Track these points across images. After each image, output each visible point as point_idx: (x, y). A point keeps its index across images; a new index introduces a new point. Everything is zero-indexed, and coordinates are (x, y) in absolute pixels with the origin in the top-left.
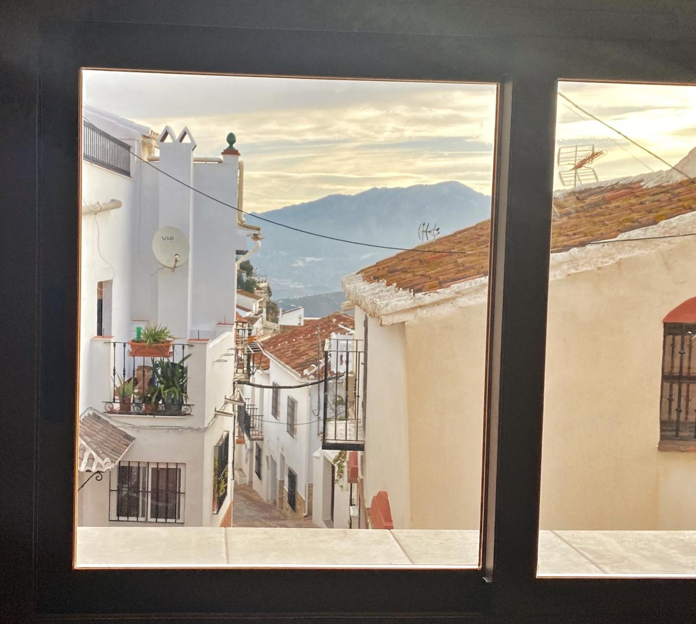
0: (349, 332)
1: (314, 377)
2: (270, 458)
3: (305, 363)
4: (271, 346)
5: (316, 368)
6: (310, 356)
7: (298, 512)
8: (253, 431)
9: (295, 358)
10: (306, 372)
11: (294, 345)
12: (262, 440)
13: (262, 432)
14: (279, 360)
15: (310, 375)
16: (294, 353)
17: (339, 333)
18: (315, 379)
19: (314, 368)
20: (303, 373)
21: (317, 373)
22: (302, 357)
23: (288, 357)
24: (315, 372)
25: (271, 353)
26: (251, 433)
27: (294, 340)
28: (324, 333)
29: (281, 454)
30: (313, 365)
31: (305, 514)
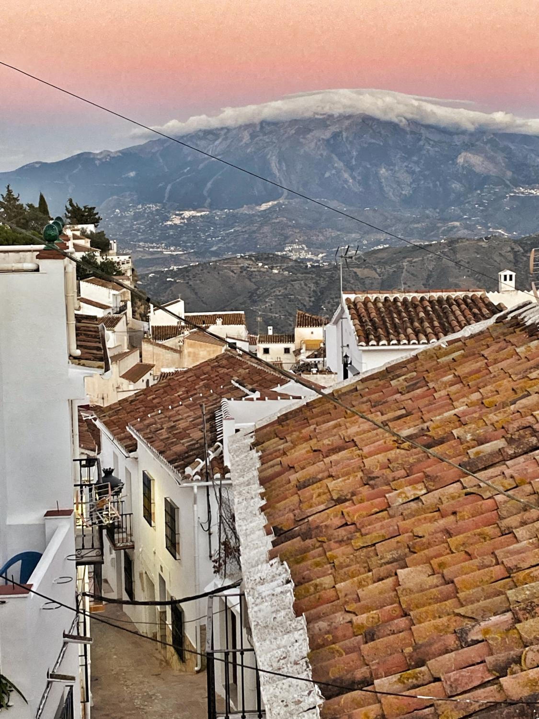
0: (247, 395)
1: (199, 478)
2: (144, 575)
3: (187, 453)
4: (136, 419)
5: (203, 463)
6: (193, 440)
7: (187, 662)
8: (119, 533)
9: (172, 443)
10: (188, 470)
11: (169, 417)
12: (133, 547)
13: (131, 535)
14: (149, 445)
15: (195, 475)
16: (170, 432)
17: (232, 399)
18: (202, 480)
19: (199, 463)
20: (184, 472)
21: (204, 471)
22: (182, 441)
23: (162, 440)
24: (201, 470)
25: (138, 431)
26: (116, 536)
27: (170, 407)
28: (211, 395)
29: (160, 575)
30: (198, 460)
31: (196, 669)
